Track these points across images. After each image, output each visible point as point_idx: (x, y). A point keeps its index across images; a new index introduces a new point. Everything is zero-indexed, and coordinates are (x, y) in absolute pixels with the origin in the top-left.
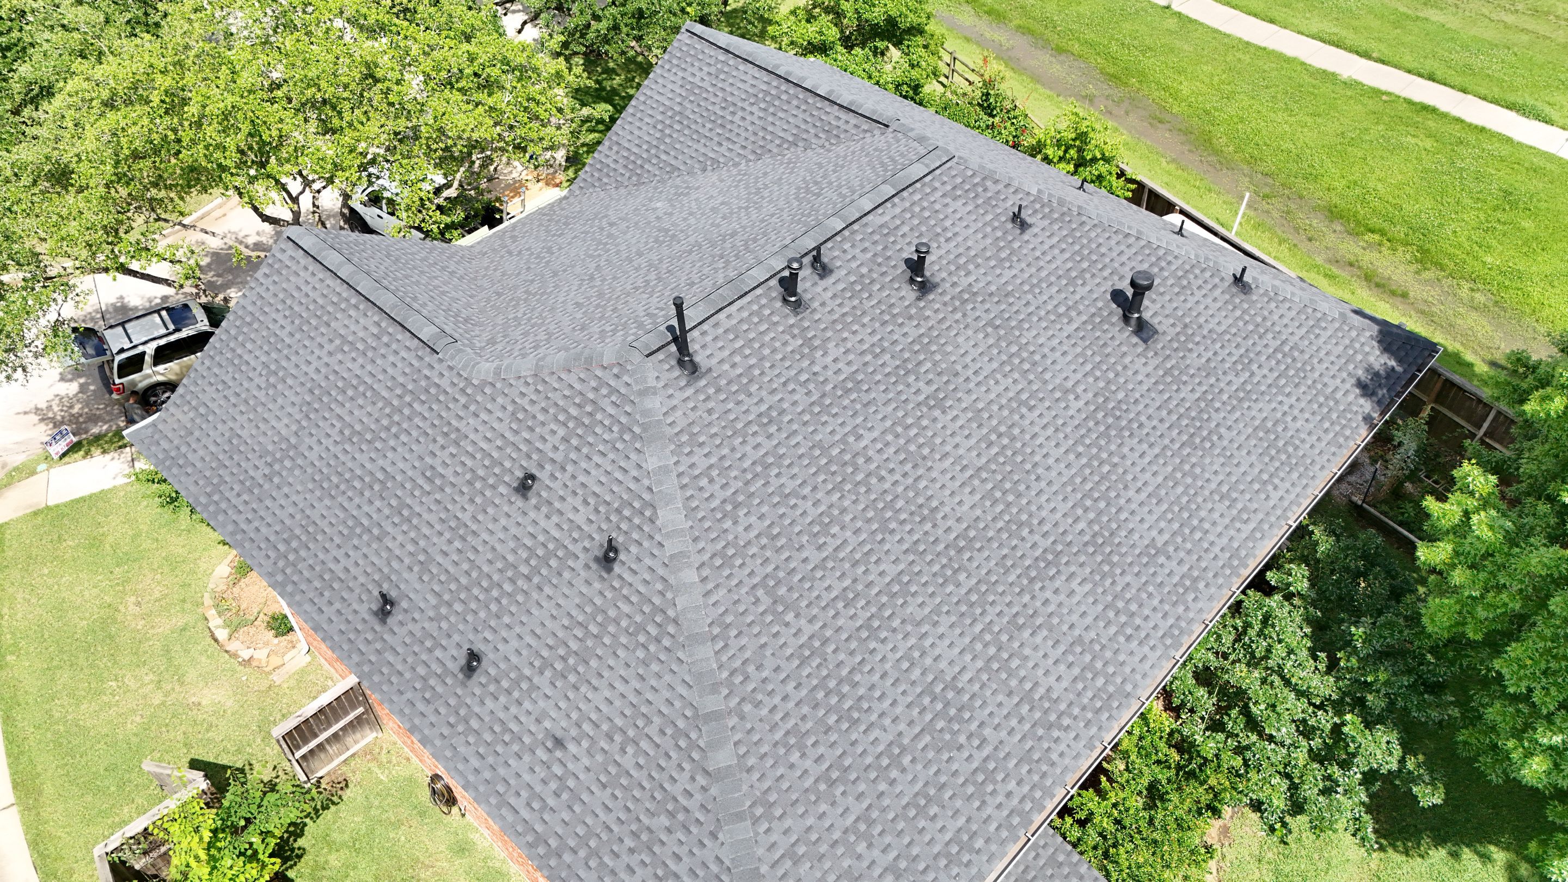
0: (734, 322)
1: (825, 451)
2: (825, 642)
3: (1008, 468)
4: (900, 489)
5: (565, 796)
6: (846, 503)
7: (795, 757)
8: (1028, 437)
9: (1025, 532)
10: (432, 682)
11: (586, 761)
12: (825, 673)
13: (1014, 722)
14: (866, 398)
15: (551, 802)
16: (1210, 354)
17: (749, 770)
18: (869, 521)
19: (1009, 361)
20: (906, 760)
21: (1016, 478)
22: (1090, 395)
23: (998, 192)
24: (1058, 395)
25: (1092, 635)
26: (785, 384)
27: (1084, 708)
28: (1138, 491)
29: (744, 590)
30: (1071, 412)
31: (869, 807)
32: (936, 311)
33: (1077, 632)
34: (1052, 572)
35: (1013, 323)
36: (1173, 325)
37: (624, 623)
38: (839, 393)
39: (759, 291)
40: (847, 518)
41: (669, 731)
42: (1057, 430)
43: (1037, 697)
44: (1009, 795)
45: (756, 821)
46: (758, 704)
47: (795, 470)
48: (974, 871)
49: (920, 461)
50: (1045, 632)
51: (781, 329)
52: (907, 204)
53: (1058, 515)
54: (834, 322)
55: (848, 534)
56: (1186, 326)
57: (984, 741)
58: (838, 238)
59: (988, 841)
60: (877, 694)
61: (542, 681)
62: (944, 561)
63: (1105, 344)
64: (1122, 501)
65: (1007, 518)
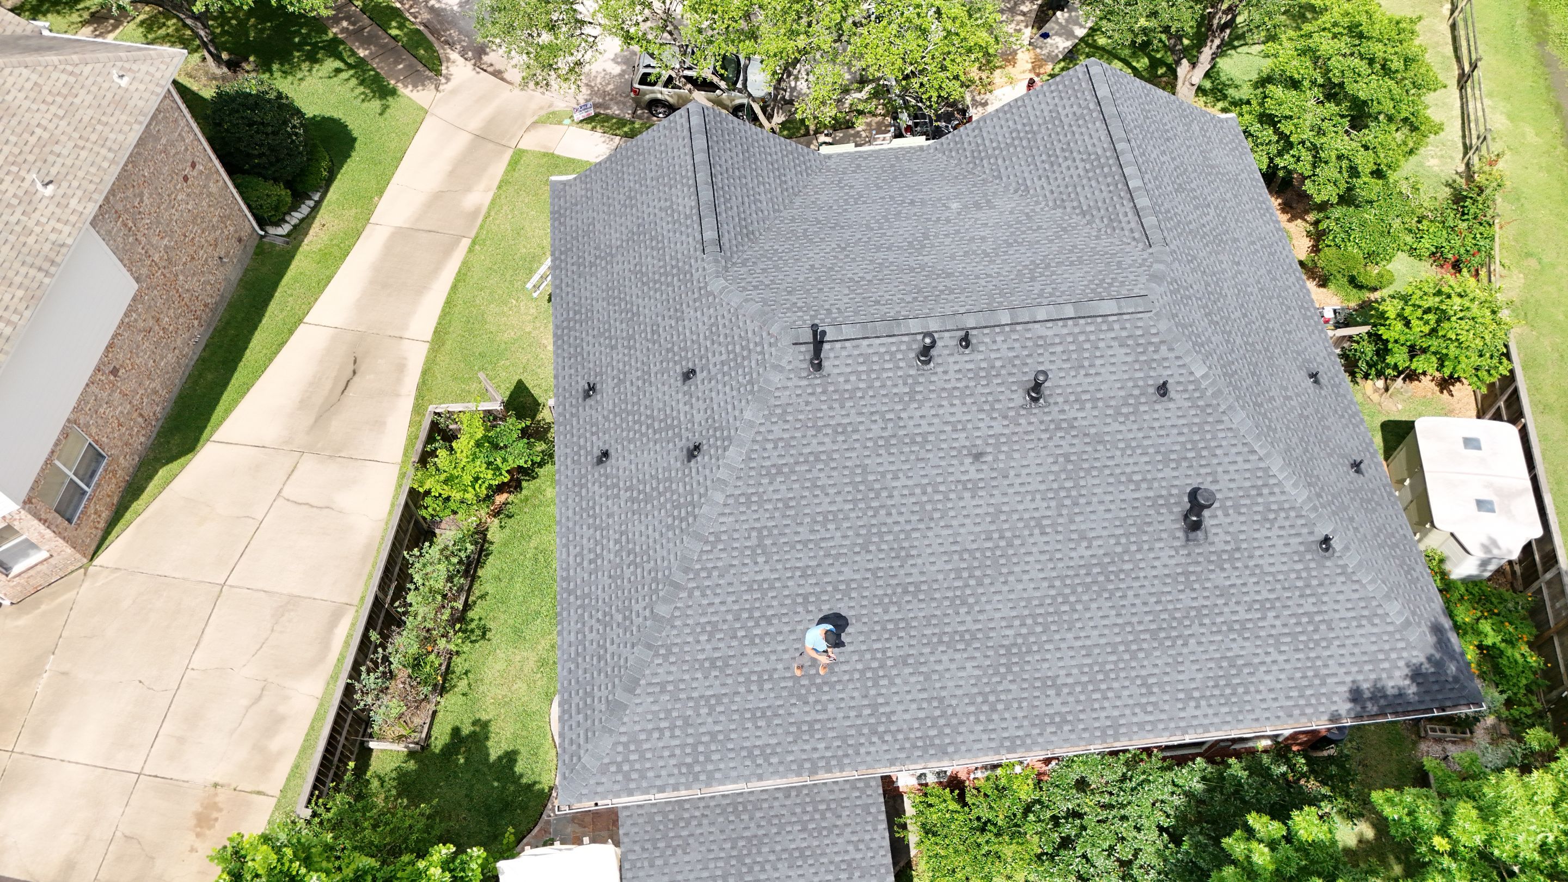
0: (871, 351)
1: (865, 471)
2: (772, 588)
3: (988, 563)
4: (897, 528)
5: (592, 566)
6: (853, 515)
7: (704, 638)
8: (1023, 551)
9: (963, 610)
10: (582, 452)
11: (612, 556)
12: (757, 605)
13: (853, 714)
14: (923, 454)
15: (585, 563)
16: (1239, 582)
17: (673, 627)
18: (858, 535)
19: (1056, 491)
20: (767, 686)
21: (988, 572)
22: (1101, 552)
23: (1165, 359)
24: (1075, 536)
25: (954, 702)
26: (872, 413)
27: (907, 739)
28: (1077, 638)
29: (746, 526)
30: (1073, 554)
31: (725, 694)
32: (1030, 423)
33: (944, 693)
34: (961, 646)
35: (1086, 466)
36: (1227, 542)
37: (675, 497)
38: (907, 440)
39: (906, 339)
40: (846, 525)
41: (653, 574)
42: (1051, 560)
43: (881, 710)
44: (815, 749)
45: (657, 655)
46: (704, 595)
47: (835, 474)
48: (759, 771)
49: (926, 519)
50: (921, 679)
51: (900, 373)
52: (1077, 330)
53: (998, 615)
54: (944, 389)
55: (838, 534)
56: (1238, 549)
57: (825, 710)
58: (997, 330)
59: (781, 763)
60: (780, 638)
61: (625, 495)
62: (889, 592)
63: (1150, 524)
64: (1057, 637)
65: (958, 593)
